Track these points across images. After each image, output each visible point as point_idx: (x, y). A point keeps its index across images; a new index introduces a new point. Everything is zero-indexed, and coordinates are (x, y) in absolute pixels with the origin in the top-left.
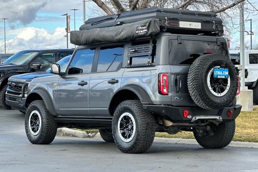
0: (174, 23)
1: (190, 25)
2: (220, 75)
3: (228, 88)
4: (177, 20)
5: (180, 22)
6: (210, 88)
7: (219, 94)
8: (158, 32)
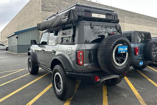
0: (88, 14)
1: (99, 16)
2: (122, 51)
3: (126, 59)
4: (90, 12)
5: (92, 14)
6: (115, 61)
7: (121, 64)
8: (76, 20)
